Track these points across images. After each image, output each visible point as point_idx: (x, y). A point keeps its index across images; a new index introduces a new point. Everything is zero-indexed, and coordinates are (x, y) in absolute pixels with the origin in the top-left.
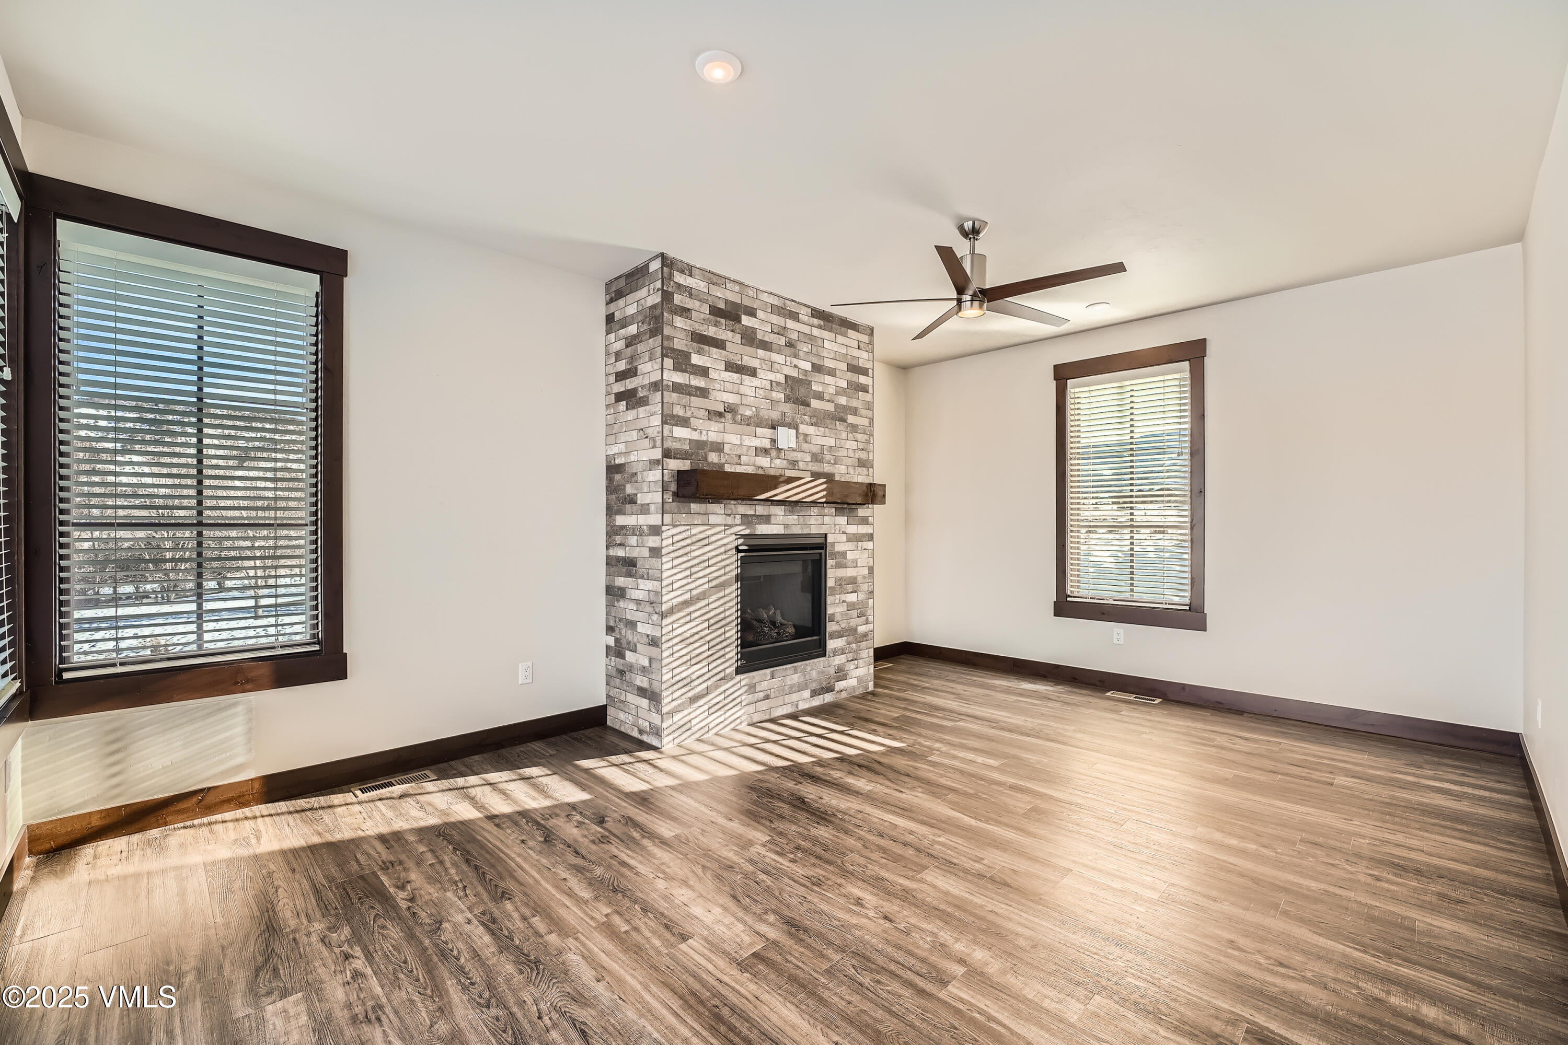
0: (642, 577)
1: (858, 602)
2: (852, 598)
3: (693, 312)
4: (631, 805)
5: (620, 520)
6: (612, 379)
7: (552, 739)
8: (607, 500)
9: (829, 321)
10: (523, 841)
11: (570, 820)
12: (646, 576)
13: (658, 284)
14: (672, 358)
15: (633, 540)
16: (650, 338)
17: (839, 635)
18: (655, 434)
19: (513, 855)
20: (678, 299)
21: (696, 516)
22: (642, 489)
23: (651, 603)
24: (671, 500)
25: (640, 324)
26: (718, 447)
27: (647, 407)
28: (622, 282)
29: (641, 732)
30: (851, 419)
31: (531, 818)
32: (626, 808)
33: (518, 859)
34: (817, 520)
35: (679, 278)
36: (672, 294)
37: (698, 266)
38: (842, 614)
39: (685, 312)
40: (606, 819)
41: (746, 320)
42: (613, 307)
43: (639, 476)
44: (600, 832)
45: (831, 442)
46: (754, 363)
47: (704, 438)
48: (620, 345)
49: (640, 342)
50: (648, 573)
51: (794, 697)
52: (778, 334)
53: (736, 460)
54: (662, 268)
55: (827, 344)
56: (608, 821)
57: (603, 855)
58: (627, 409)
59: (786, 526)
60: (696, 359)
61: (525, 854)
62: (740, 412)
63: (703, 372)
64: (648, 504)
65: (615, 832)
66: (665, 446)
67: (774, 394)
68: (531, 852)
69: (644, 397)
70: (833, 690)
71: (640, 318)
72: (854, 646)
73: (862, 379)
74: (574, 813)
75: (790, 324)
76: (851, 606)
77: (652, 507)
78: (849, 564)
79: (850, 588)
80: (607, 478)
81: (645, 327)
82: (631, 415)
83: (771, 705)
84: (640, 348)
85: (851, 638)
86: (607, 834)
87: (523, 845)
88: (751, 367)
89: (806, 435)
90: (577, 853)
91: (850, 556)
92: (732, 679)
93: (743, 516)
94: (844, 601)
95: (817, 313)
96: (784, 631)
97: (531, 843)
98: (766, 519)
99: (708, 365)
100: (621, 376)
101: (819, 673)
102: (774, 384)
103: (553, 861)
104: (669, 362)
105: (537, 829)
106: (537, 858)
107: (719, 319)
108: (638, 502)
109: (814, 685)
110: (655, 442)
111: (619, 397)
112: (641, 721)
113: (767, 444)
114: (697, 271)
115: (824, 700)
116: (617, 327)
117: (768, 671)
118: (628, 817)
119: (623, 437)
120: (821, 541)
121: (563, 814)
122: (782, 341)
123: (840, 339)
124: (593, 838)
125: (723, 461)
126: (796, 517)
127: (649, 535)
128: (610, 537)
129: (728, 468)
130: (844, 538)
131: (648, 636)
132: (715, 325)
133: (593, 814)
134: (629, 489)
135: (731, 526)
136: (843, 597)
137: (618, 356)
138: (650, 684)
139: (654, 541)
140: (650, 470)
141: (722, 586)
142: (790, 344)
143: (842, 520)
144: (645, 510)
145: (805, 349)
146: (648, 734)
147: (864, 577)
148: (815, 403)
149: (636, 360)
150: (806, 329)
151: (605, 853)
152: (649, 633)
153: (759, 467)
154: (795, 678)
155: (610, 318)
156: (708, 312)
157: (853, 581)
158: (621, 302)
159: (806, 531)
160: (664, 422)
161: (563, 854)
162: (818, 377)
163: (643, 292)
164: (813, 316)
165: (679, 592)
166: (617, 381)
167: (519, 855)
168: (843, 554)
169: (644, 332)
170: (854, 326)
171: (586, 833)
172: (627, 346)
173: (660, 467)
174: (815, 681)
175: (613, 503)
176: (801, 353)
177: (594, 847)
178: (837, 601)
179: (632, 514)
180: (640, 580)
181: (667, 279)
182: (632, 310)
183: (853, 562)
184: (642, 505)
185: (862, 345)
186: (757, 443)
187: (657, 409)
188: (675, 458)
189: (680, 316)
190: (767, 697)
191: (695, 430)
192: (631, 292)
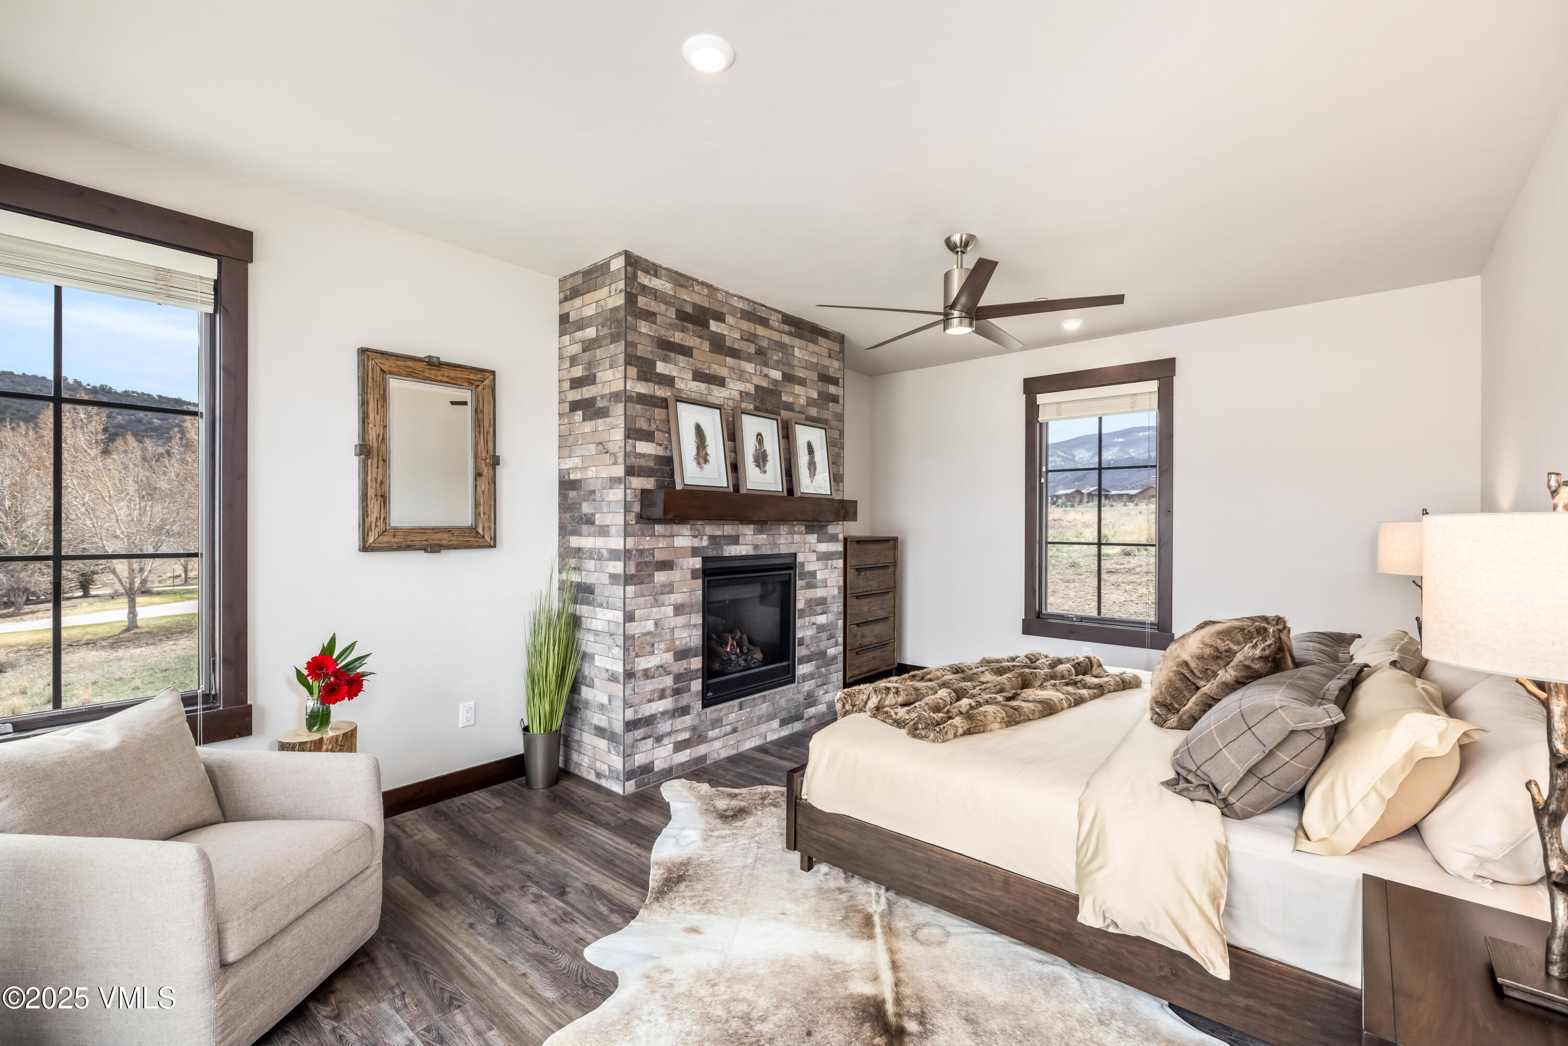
0: (601, 606)
1: (828, 625)
2: (822, 619)
3: (658, 315)
4: (594, 869)
5: (575, 542)
6: (567, 385)
7: (497, 787)
8: (560, 518)
9: (800, 328)
10: (471, 925)
11: (525, 894)
12: (605, 605)
13: (621, 285)
14: (636, 366)
15: (590, 564)
16: (611, 343)
17: (808, 659)
18: (617, 449)
19: (461, 945)
20: (642, 301)
22: (601, 508)
23: (611, 635)
24: (633, 522)
25: (600, 327)
27: (608, 420)
28: (579, 280)
29: (598, 775)
31: (479, 892)
32: (589, 874)
33: (467, 951)
35: (644, 279)
36: (636, 296)
37: (664, 266)
38: (812, 637)
39: (649, 316)
40: (568, 889)
41: (714, 326)
42: (567, 306)
43: (598, 495)
44: (561, 908)
46: (724, 372)
48: (576, 349)
49: (599, 347)
50: (608, 602)
51: (763, 728)
52: (748, 341)
54: (626, 267)
55: (797, 352)
56: (570, 893)
57: (567, 938)
58: (584, 420)
60: (661, 368)
61: (474, 943)
63: (668, 381)
64: (608, 526)
65: (579, 906)
66: (628, 464)
68: (481, 939)
69: (604, 408)
70: (802, 718)
71: (600, 320)
72: (823, 670)
73: (832, 389)
74: (529, 884)
75: (761, 331)
76: (821, 628)
77: (613, 530)
78: (819, 584)
79: (819, 609)
80: (560, 494)
81: (606, 331)
82: (588, 427)
83: (739, 739)
84: (600, 353)
85: (821, 662)
86: (569, 909)
87: (472, 931)
88: (719, 377)
90: (537, 937)
94: (814, 624)
95: (787, 319)
96: (752, 657)
97: (481, 928)
98: (735, 540)
99: (674, 374)
100: (576, 383)
101: (788, 701)
102: (744, 395)
103: (508, 950)
104: (633, 371)
105: (488, 907)
106: (489, 947)
107: (686, 324)
108: (597, 523)
109: (784, 714)
110: (616, 458)
111: (575, 406)
112: (598, 764)
114: (663, 272)
115: (793, 729)
116: (573, 329)
117: (736, 702)
118: (593, 886)
119: (579, 451)
121: (517, 886)
122: (752, 349)
123: (811, 347)
124: (554, 916)
127: (610, 559)
128: (563, 560)
130: (814, 557)
131: (607, 670)
132: (683, 331)
133: (552, 883)
134: (586, 508)
136: (813, 619)
137: (573, 361)
138: (610, 723)
139: (615, 567)
140: (611, 488)
142: (760, 352)
144: (604, 531)
145: (775, 358)
146: (607, 778)
147: (834, 597)
149: (594, 366)
150: (776, 336)
151: (569, 935)
152: (608, 667)
154: (764, 708)
155: (564, 319)
156: (674, 317)
157: (822, 601)
158: (578, 302)
160: (627, 437)
161: (520, 940)
162: (788, 387)
163: (603, 293)
164: (784, 322)
166: (572, 388)
167: (468, 945)
168: (813, 574)
169: (604, 337)
170: (825, 333)
171: (545, 909)
172: (584, 351)
173: (623, 486)
174: (784, 709)
175: (567, 522)
176: (770, 362)
177: (555, 928)
178: (807, 624)
179: (589, 535)
180: (598, 609)
181: (631, 279)
182: (590, 311)
183: (822, 582)
184: (601, 526)
185: (833, 354)
187: (619, 422)
188: (639, 476)
189: (645, 321)
190: (735, 730)
192: (589, 291)
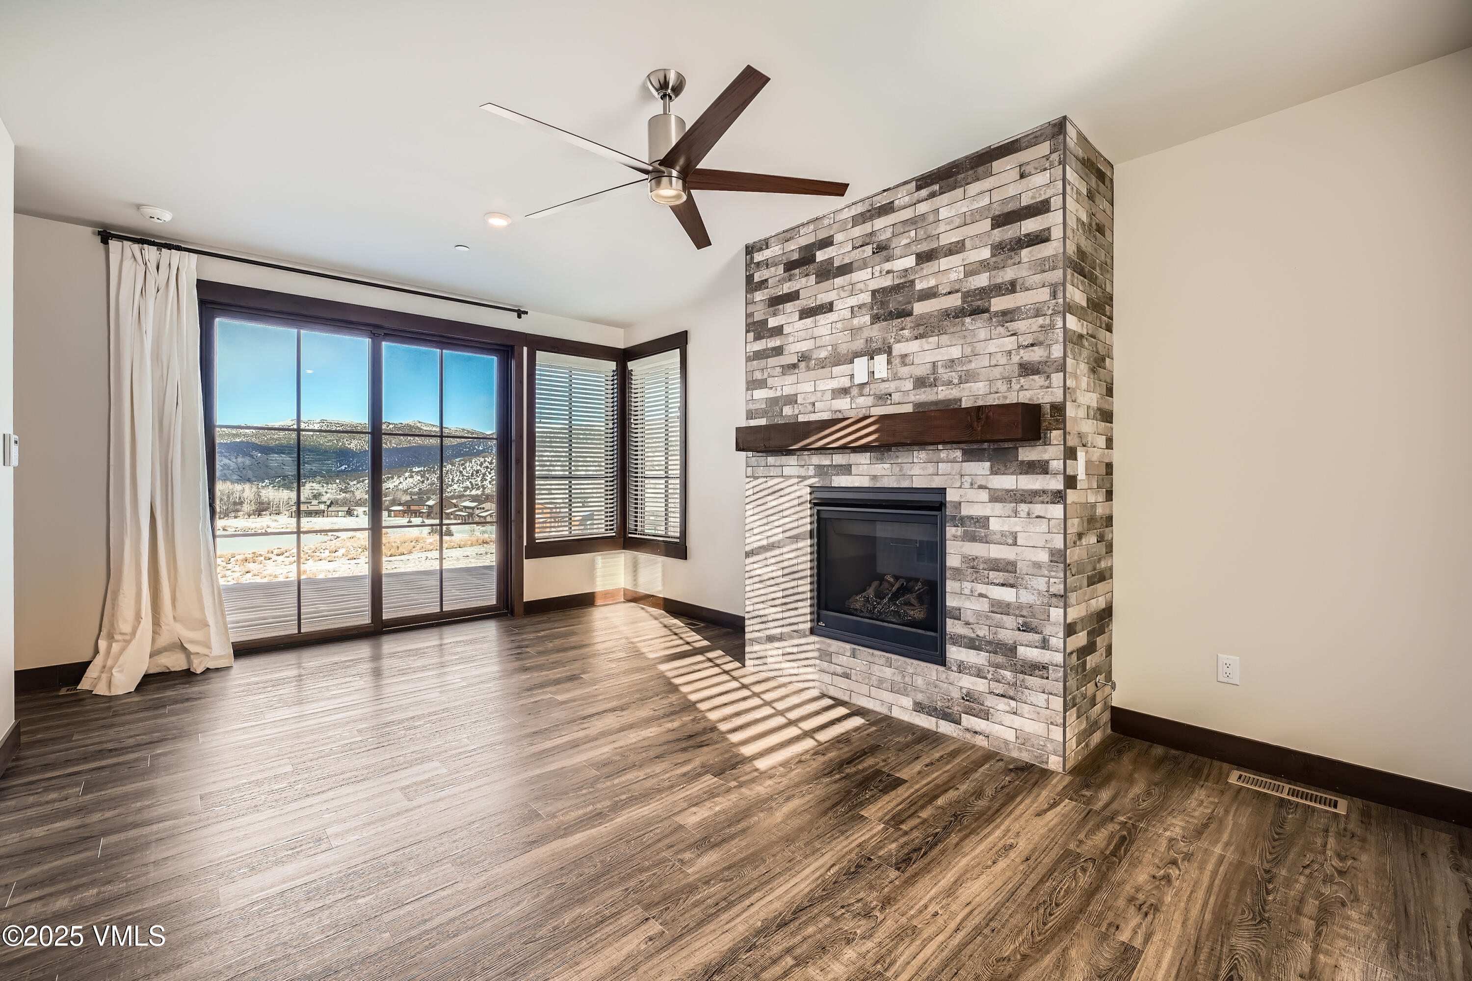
21: (772, 468)
26: (791, 400)
30: (998, 304)
34: (924, 469)
45: (955, 352)
47: (779, 394)
53: (810, 408)
59: (874, 478)
62: (814, 356)
67: (856, 321)
89: (904, 357)
91: (995, 525)
92: (805, 636)
93: (819, 467)
113: (845, 382)
120: (937, 498)
125: (796, 412)
126: (887, 466)
129: (801, 419)
135: (804, 478)
141: (796, 538)
143: (981, 468)
148: (919, 308)
153: (836, 411)
159: (905, 484)
165: (758, 537)
186: (835, 384)
191: (771, 388)
